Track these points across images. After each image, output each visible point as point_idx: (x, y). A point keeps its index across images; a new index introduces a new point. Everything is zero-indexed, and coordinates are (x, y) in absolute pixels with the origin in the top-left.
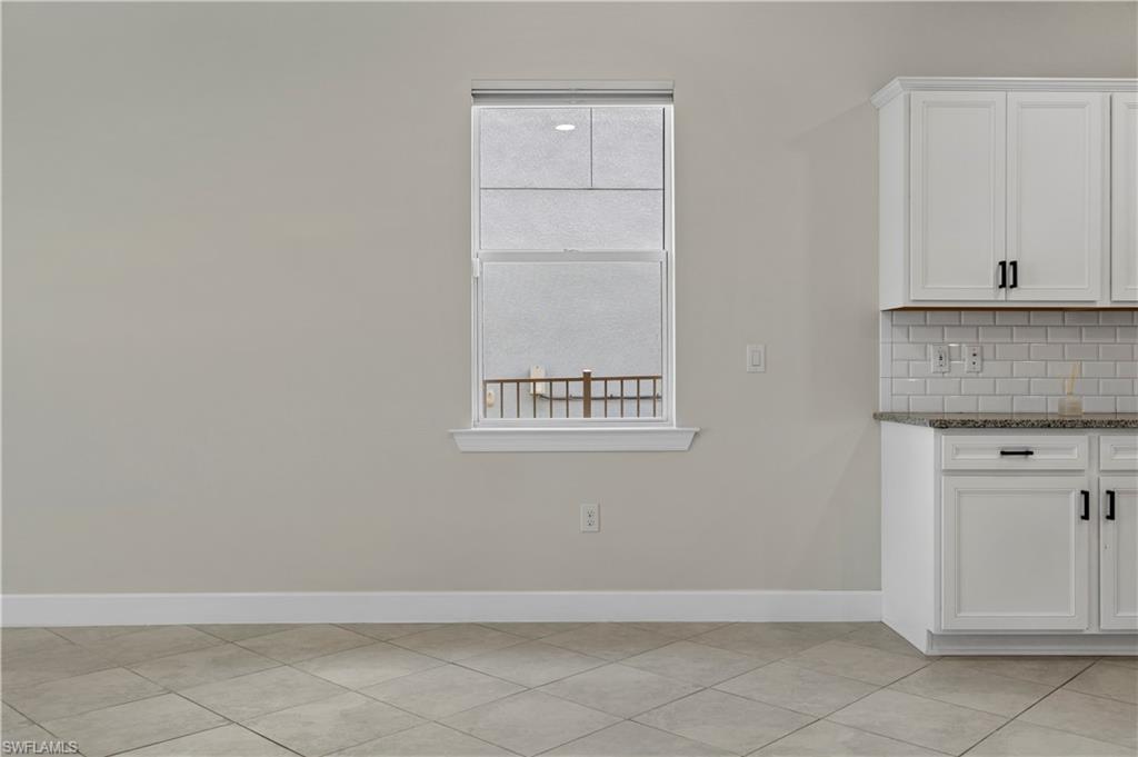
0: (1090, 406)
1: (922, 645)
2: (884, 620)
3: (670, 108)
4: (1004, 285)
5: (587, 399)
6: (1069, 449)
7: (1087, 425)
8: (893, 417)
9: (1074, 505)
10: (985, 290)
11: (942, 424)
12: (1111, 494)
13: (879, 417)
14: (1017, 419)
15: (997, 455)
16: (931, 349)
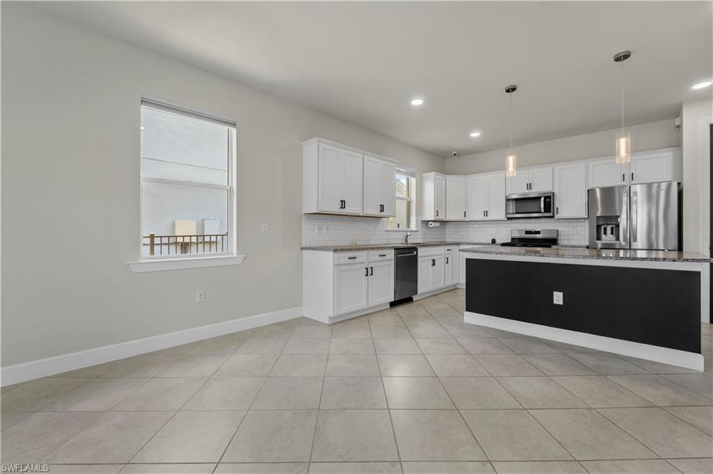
0: (360, 243)
1: (327, 322)
2: (305, 315)
3: (234, 131)
4: (342, 207)
5: (152, 245)
6: (362, 256)
7: (367, 249)
8: (306, 248)
9: (364, 272)
10: (336, 209)
11: (336, 251)
12: (372, 268)
13: (302, 248)
14: (345, 248)
15: (347, 259)
16: (316, 226)
